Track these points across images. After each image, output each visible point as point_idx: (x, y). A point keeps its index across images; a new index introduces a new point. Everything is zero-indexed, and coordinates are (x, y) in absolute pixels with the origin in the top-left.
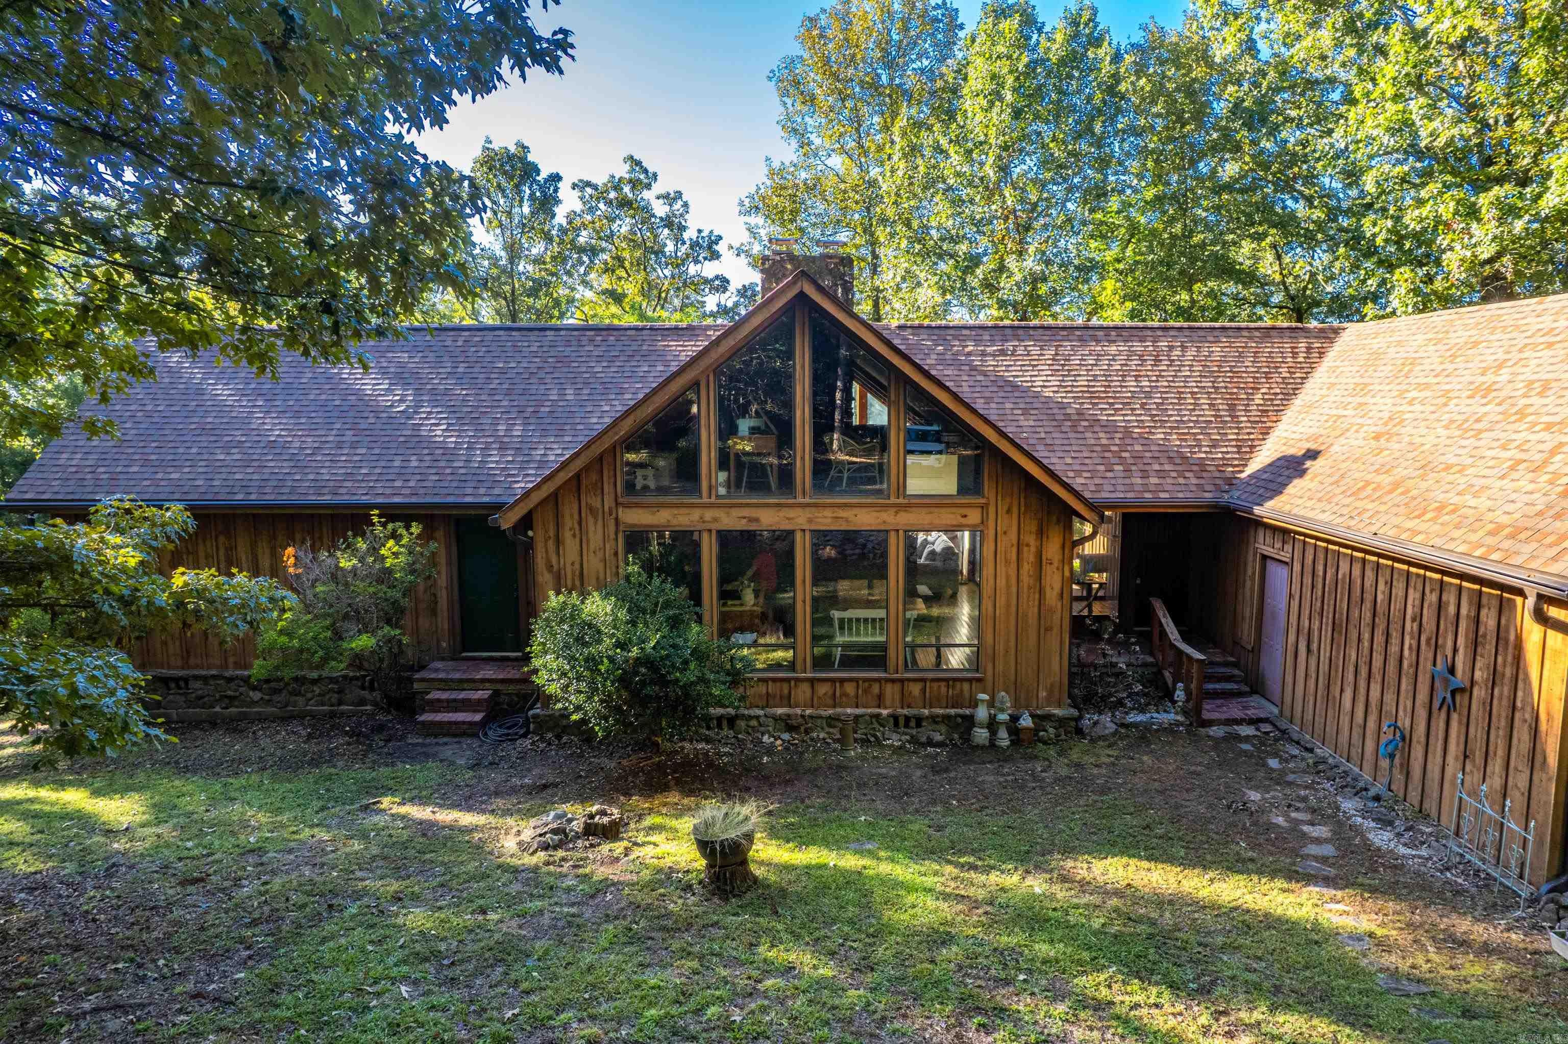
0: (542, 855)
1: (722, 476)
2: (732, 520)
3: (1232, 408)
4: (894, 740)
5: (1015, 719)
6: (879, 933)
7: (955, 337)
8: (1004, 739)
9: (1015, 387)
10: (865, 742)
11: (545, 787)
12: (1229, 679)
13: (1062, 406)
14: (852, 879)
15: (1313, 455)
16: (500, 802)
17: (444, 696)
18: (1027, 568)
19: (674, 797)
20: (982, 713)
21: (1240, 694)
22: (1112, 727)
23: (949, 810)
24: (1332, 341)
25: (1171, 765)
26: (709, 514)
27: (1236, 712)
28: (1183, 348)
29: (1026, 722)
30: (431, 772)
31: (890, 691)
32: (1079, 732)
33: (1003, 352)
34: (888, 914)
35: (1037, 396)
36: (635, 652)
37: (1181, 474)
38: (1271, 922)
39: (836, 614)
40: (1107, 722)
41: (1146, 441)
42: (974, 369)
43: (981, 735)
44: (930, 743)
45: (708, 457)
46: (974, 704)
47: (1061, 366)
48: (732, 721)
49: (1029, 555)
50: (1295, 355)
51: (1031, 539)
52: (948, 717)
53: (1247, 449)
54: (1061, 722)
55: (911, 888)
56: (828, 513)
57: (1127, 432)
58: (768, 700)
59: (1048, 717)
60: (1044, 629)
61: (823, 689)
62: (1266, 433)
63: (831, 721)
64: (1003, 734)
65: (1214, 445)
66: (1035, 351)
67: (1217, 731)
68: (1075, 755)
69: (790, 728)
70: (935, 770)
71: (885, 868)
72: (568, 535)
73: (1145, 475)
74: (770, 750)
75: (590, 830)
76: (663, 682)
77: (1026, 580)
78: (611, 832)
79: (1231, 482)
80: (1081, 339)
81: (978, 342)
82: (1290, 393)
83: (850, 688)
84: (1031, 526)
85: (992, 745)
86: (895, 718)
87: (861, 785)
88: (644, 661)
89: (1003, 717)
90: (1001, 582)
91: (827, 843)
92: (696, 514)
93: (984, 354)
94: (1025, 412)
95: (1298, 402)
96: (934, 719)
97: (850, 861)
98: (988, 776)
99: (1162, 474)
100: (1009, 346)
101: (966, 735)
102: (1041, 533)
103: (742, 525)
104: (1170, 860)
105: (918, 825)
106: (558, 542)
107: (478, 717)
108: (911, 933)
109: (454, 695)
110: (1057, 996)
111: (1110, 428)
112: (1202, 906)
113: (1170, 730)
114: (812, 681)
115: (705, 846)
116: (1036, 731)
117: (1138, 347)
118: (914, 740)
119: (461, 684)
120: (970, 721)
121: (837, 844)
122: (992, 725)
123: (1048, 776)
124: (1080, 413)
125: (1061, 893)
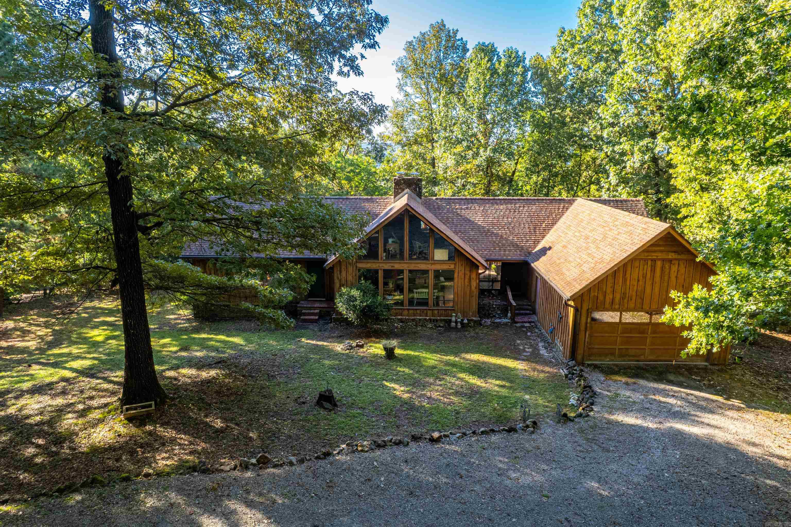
0: (348, 351)
1: (384, 254)
2: (387, 266)
3: (535, 228)
4: (430, 326)
5: (462, 320)
6: (422, 366)
7: (453, 203)
8: (459, 326)
9: (470, 221)
10: (422, 326)
11: (340, 336)
12: (527, 310)
13: (483, 227)
14: (416, 357)
15: (550, 248)
16: (330, 340)
17: (307, 311)
18: (467, 280)
19: (373, 339)
20: (454, 319)
21: (530, 314)
22: (489, 323)
23: (441, 343)
24: (571, 204)
25: (502, 333)
26: (381, 265)
27: (526, 319)
28: (524, 207)
29: (466, 321)
30: (308, 332)
31: (429, 312)
32: (481, 324)
33: (467, 208)
34: (424, 363)
35: (476, 224)
36: (365, 304)
37: (516, 251)
38: (506, 367)
39: (415, 290)
40: (489, 321)
41: (507, 240)
42: (458, 214)
43: (453, 324)
44: (440, 326)
45: (381, 249)
46: (451, 316)
47: (485, 214)
48: (386, 320)
49: (467, 277)
50: (559, 209)
51: (468, 272)
52: (444, 320)
53: (537, 242)
54: (475, 322)
55: (429, 359)
56: (413, 265)
57: (502, 236)
58: (396, 315)
59: (472, 320)
60: (471, 296)
61: (411, 312)
62: (543, 237)
63: (413, 320)
64: (459, 324)
65: (527, 241)
66: (477, 208)
67: (518, 325)
68: (477, 331)
69: (402, 322)
70: (440, 334)
71: (424, 355)
72: (343, 270)
73: (505, 251)
74: (397, 328)
75: (357, 346)
76: (372, 311)
77: (467, 283)
78: (362, 346)
79: (530, 253)
80: (492, 204)
81: (460, 204)
82: (554, 223)
83: (418, 312)
84: (468, 269)
85: (456, 327)
86: (430, 319)
87: (421, 337)
88: (367, 306)
89: (459, 320)
90: (460, 285)
91: (411, 350)
92: (378, 265)
93: (461, 209)
94: (472, 230)
95: (555, 227)
96: (441, 320)
97: (417, 354)
98: (453, 335)
99: (510, 251)
100: (469, 206)
101: (449, 325)
102: (470, 271)
103: (390, 268)
104: (489, 355)
105: (433, 347)
106: (341, 272)
107: (317, 317)
108: (428, 367)
109: (309, 311)
110: (454, 377)
111: (497, 235)
112: (491, 364)
113: (506, 324)
114: (408, 309)
115: (385, 349)
116: (468, 324)
117: (509, 206)
118: (435, 326)
119: (310, 308)
120: (450, 321)
121: (415, 350)
122: (456, 322)
123: (468, 336)
124: (488, 230)
125: (462, 361)
